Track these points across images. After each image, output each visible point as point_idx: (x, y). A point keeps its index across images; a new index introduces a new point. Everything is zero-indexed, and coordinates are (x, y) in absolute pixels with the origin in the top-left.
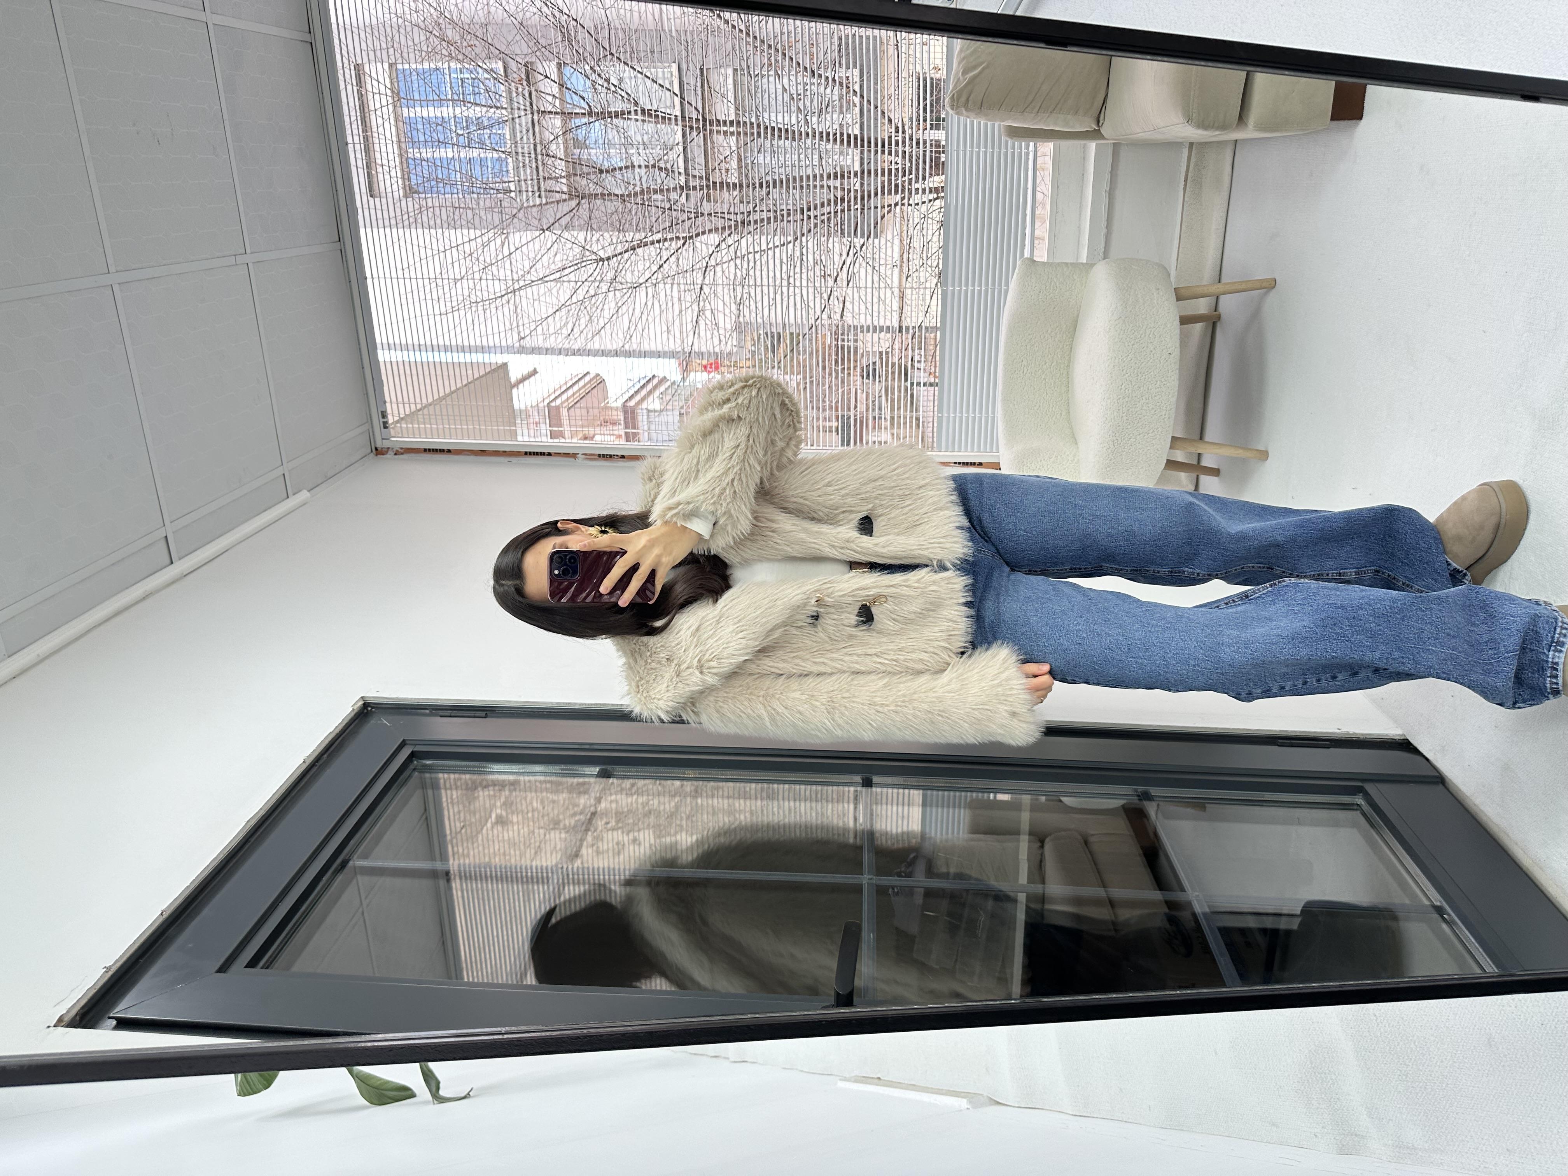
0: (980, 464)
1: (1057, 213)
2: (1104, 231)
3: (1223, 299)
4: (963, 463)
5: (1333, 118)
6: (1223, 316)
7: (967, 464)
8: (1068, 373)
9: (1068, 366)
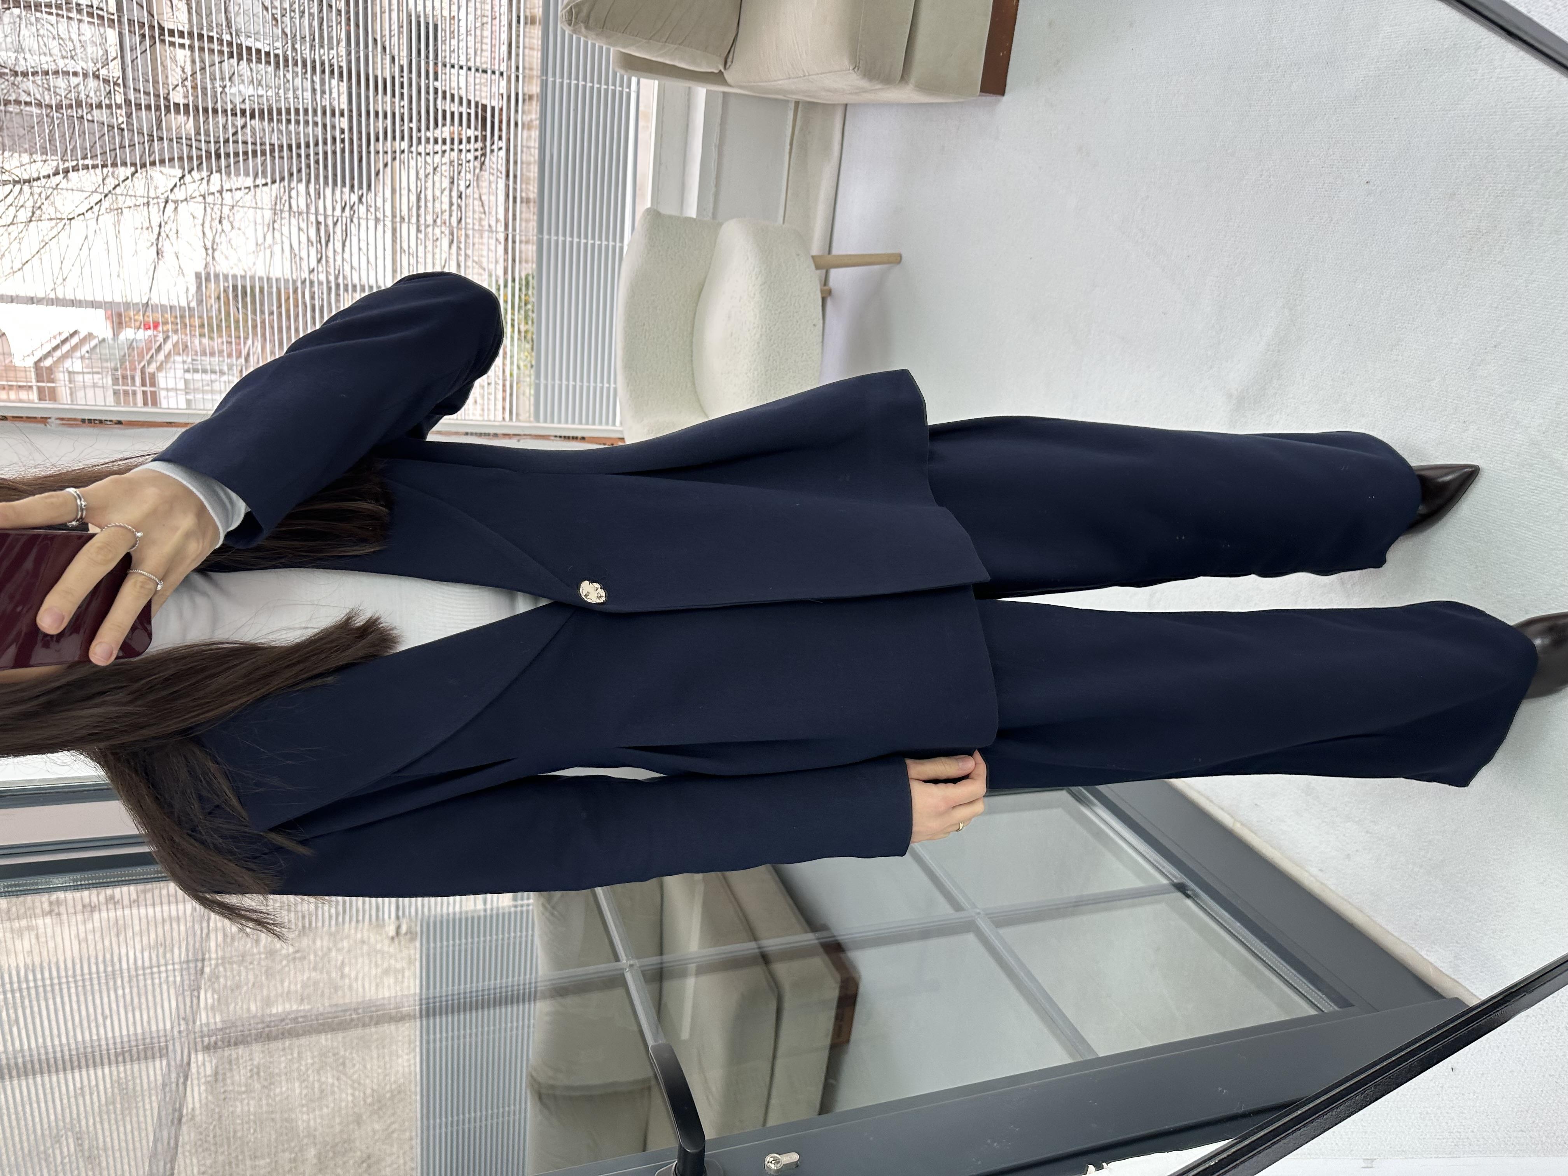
0: (583, 438)
1: (660, 164)
2: (713, 189)
3: (834, 272)
4: (565, 437)
5: (981, 91)
6: (833, 291)
7: (569, 438)
8: (691, 342)
9: (692, 334)
